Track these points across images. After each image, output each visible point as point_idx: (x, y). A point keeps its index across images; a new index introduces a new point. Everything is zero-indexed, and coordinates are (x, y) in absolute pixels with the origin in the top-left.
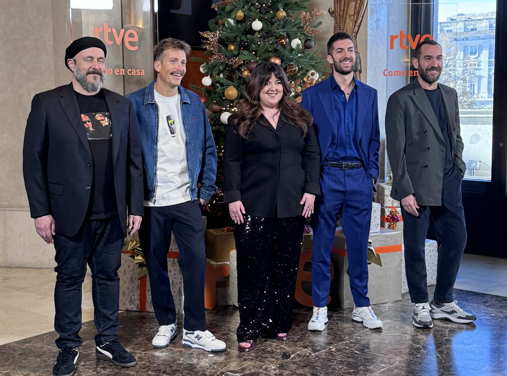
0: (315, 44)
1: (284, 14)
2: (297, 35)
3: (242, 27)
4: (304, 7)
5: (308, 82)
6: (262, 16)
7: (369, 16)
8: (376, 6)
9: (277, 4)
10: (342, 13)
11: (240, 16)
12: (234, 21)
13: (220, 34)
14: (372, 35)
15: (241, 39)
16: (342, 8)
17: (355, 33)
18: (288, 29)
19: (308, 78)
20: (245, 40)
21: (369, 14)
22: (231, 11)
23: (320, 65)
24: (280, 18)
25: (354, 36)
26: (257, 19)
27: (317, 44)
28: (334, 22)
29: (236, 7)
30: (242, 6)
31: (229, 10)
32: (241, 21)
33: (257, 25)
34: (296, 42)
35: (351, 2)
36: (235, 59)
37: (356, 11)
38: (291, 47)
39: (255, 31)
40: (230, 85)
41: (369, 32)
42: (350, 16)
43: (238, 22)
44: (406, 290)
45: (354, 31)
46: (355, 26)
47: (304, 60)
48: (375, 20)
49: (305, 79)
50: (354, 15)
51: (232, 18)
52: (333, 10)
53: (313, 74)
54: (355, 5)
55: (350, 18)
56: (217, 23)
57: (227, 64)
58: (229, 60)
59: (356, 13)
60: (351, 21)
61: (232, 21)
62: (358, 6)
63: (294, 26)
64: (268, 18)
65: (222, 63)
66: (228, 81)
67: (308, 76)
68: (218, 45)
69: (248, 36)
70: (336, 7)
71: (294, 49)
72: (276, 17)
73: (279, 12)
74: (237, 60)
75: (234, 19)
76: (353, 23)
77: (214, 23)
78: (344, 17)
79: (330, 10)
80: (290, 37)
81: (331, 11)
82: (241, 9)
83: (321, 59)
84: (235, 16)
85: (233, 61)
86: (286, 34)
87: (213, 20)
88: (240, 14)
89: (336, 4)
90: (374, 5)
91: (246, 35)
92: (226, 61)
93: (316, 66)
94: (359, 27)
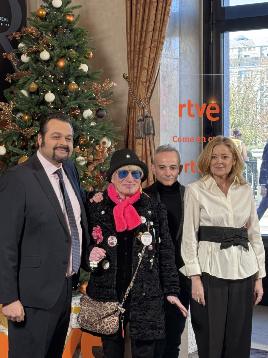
0: (107, 113)
1: (76, 87)
2: (89, 106)
3: (35, 98)
4: (96, 79)
5: (100, 150)
6: (55, 87)
7: (161, 83)
8: (168, 73)
9: (70, 77)
10: (135, 79)
11: (34, 88)
12: (28, 92)
13: (13, 105)
14: (164, 100)
15: (34, 110)
16: (135, 75)
17: (148, 98)
18: (80, 101)
19: (99, 147)
20: (38, 112)
21: (161, 80)
22: (25, 83)
23: (112, 132)
24: (72, 90)
25: (147, 101)
26: (50, 91)
27: (109, 113)
28: (128, 87)
29: (29, 79)
30: (35, 79)
31: (22, 82)
32: (34, 92)
33: (50, 97)
34: (88, 113)
35: (143, 70)
36: (28, 129)
37: (148, 78)
38: (83, 117)
39: (48, 103)
40: (24, 155)
41: (162, 97)
42: (143, 83)
43: (31, 93)
44: (195, 349)
45: (147, 97)
46: (147, 92)
47: (95, 130)
48: (167, 85)
49: (97, 147)
50: (146, 82)
51: (25, 90)
52: (127, 75)
53: (104, 143)
54: (146, 73)
55: (143, 85)
56: (12, 93)
57: (21, 133)
58: (23, 131)
59: (148, 80)
60: (144, 87)
61: (24, 92)
62: (149, 73)
63: (86, 98)
64: (61, 90)
65: (16, 133)
66: (21, 151)
67: (100, 145)
68: (12, 116)
69: (41, 107)
70: (130, 74)
71: (86, 120)
72: (68, 88)
73: (70, 84)
74: (30, 130)
75: (28, 90)
76: (145, 90)
77: (9, 92)
78: (137, 83)
79: (125, 75)
80: (82, 108)
81: (125, 77)
82: (34, 81)
83: (114, 127)
84: (29, 88)
85: (27, 131)
86: (78, 105)
87: (9, 90)
88: (33, 86)
89: (130, 70)
90: (166, 72)
91: (39, 106)
92: (20, 131)
93: (109, 133)
94: (152, 92)
